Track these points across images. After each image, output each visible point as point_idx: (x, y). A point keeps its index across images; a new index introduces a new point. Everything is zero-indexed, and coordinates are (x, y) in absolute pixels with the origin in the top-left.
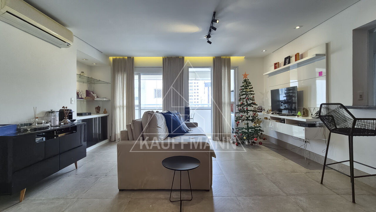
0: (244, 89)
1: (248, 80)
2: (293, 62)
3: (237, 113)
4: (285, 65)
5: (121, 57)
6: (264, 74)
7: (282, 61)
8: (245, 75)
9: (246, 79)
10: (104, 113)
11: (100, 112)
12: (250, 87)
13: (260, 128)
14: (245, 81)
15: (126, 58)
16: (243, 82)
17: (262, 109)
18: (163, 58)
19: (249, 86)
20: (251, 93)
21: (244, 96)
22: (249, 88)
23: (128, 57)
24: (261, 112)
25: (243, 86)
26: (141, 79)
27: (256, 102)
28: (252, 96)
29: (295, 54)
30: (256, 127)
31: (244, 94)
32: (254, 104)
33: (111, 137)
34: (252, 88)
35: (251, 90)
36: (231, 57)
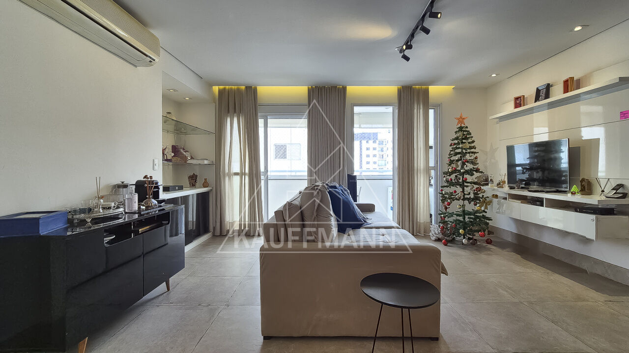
0: (458, 144)
1: (467, 127)
2: (557, 94)
3: (445, 186)
4: (537, 99)
5: (233, 87)
6: (491, 118)
8: (461, 120)
9: (463, 125)
10: (205, 187)
11: (197, 184)
12: (470, 140)
13: (484, 214)
14: (461, 129)
15: (243, 87)
16: (456, 132)
17: (487, 180)
18: (308, 88)
19: (469, 138)
20: (473, 150)
21: (457, 157)
22: (469, 143)
23: (246, 87)
24: (487, 184)
25: (457, 138)
26: (269, 125)
27: (480, 167)
28: (474, 156)
29: (565, 78)
30: (477, 212)
31: (458, 153)
32: (477, 170)
34: (473, 142)
35: (473, 145)
36: (430, 87)
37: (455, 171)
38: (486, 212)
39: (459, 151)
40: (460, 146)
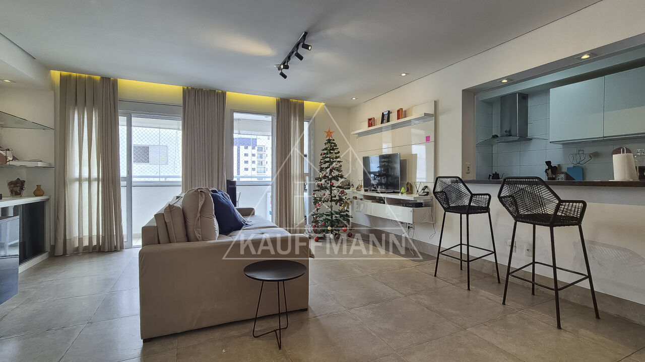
0: (327, 154)
1: (334, 140)
2: (394, 120)
3: (316, 190)
4: (382, 122)
5: (83, 75)
6: (352, 133)
7: (378, 117)
8: (329, 133)
9: (331, 138)
10: (36, 195)
12: (336, 151)
13: (347, 213)
14: (329, 141)
15: (98, 78)
16: (325, 144)
17: (349, 185)
18: (183, 89)
19: (335, 149)
20: (337, 159)
21: (327, 165)
22: (335, 153)
23: (102, 78)
24: (349, 188)
25: (326, 149)
26: (133, 124)
27: (343, 173)
28: (338, 165)
29: (398, 109)
30: (341, 211)
31: (328, 162)
32: (342, 177)
33: (53, 248)
34: (339, 152)
35: (338, 155)
36: (305, 102)
37: (325, 177)
38: (348, 211)
39: (328, 159)
40: (329, 156)
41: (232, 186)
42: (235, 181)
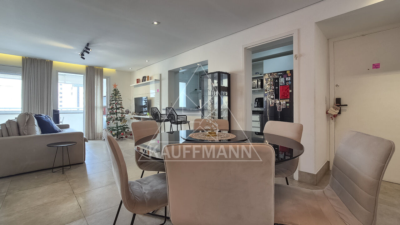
0: (114, 96)
1: (117, 89)
3: (108, 115)
4: (143, 81)
7: (141, 78)
8: (115, 86)
12: (118, 95)
13: (127, 126)
14: (115, 90)
16: (113, 91)
17: (128, 112)
18: (23, 58)
19: (118, 94)
20: (119, 99)
21: (114, 102)
22: (118, 96)
24: (128, 114)
25: (113, 94)
27: (123, 106)
28: (120, 102)
29: (148, 76)
30: (123, 126)
31: (114, 100)
32: (122, 108)
34: (120, 96)
35: (120, 97)
36: (103, 68)
37: (113, 108)
41: (57, 113)
42: (59, 111)
